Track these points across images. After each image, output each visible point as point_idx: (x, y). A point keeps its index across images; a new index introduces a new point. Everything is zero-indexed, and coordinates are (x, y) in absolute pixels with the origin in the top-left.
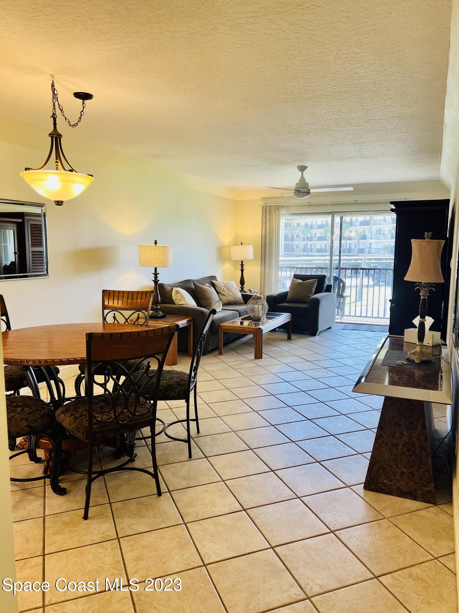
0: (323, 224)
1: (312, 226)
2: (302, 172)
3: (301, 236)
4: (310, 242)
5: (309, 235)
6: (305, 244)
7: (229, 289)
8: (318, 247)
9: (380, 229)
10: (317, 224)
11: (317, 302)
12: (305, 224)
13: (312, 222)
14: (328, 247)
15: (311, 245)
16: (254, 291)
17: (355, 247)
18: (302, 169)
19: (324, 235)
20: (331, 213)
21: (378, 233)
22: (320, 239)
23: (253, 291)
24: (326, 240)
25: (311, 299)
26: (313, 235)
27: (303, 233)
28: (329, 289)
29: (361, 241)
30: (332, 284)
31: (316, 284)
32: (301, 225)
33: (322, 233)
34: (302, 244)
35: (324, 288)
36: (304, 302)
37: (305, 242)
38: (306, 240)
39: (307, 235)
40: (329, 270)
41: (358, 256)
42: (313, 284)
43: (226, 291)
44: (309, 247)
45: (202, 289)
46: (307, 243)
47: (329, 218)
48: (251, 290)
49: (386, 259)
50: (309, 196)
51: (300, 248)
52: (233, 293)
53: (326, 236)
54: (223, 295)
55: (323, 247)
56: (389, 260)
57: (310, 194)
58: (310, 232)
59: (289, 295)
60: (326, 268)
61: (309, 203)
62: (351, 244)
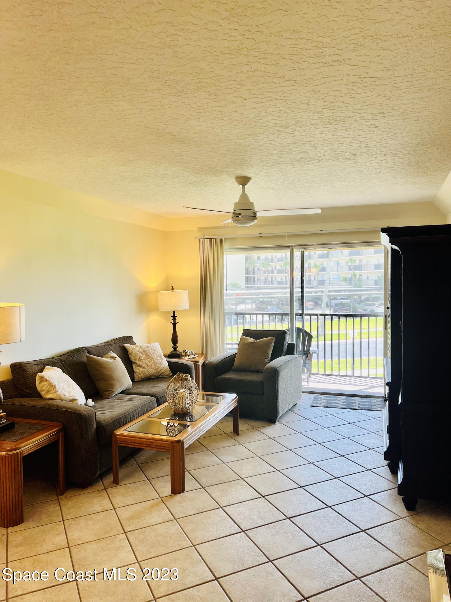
0: (283, 257)
1: (272, 259)
2: (244, 186)
3: (262, 269)
4: (270, 275)
5: (269, 268)
6: (266, 276)
7: (149, 356)
8: (279, 279)
9: (337, 262)
10: (277, 257)
11: (274, 374)
12: (265, 258)
13: (272, 255)
14: (288, 280)
15: (272, 278)
16: (191, 352)
17: (315, 279)
18: (244, 181)
19: (283, 268)
20: (289, 247)
21: (336, 265)
22: (280, 272)
23: (189, 353)
24: (286, 273)
25: (267, 369)
26: (274, 268)
27: (263, 266)
28: (291, 350)
29: (319, 273)
30: (295, 342)
31: (273, 344)
32: (261, 259)
33: (282, 266)
34: (263, 276)
35: (285, 350)
36: (258, 371)
37: (265, 275)
38: (267, 273)
39: (267, 268)
40: (290, 317)
41: (317, 288)
42: (268, 344)
43: (144, 359)
44: (270, 279)
45: (98, 363)
46: (267, 276)
47: (288, 253)
48: (186, 351)
49: (345, 291)
50: (255, 222)
51: (261, 280)
52: (154, 362)
53: (285, 269)
54: (140, 366)
55: (284, 280)
56: (348, 292)
57: (256, 220)
58: (270, 265)
59: (237, 360)
60: (286, 314)
61: (259, 234)
62: (310, 276)
